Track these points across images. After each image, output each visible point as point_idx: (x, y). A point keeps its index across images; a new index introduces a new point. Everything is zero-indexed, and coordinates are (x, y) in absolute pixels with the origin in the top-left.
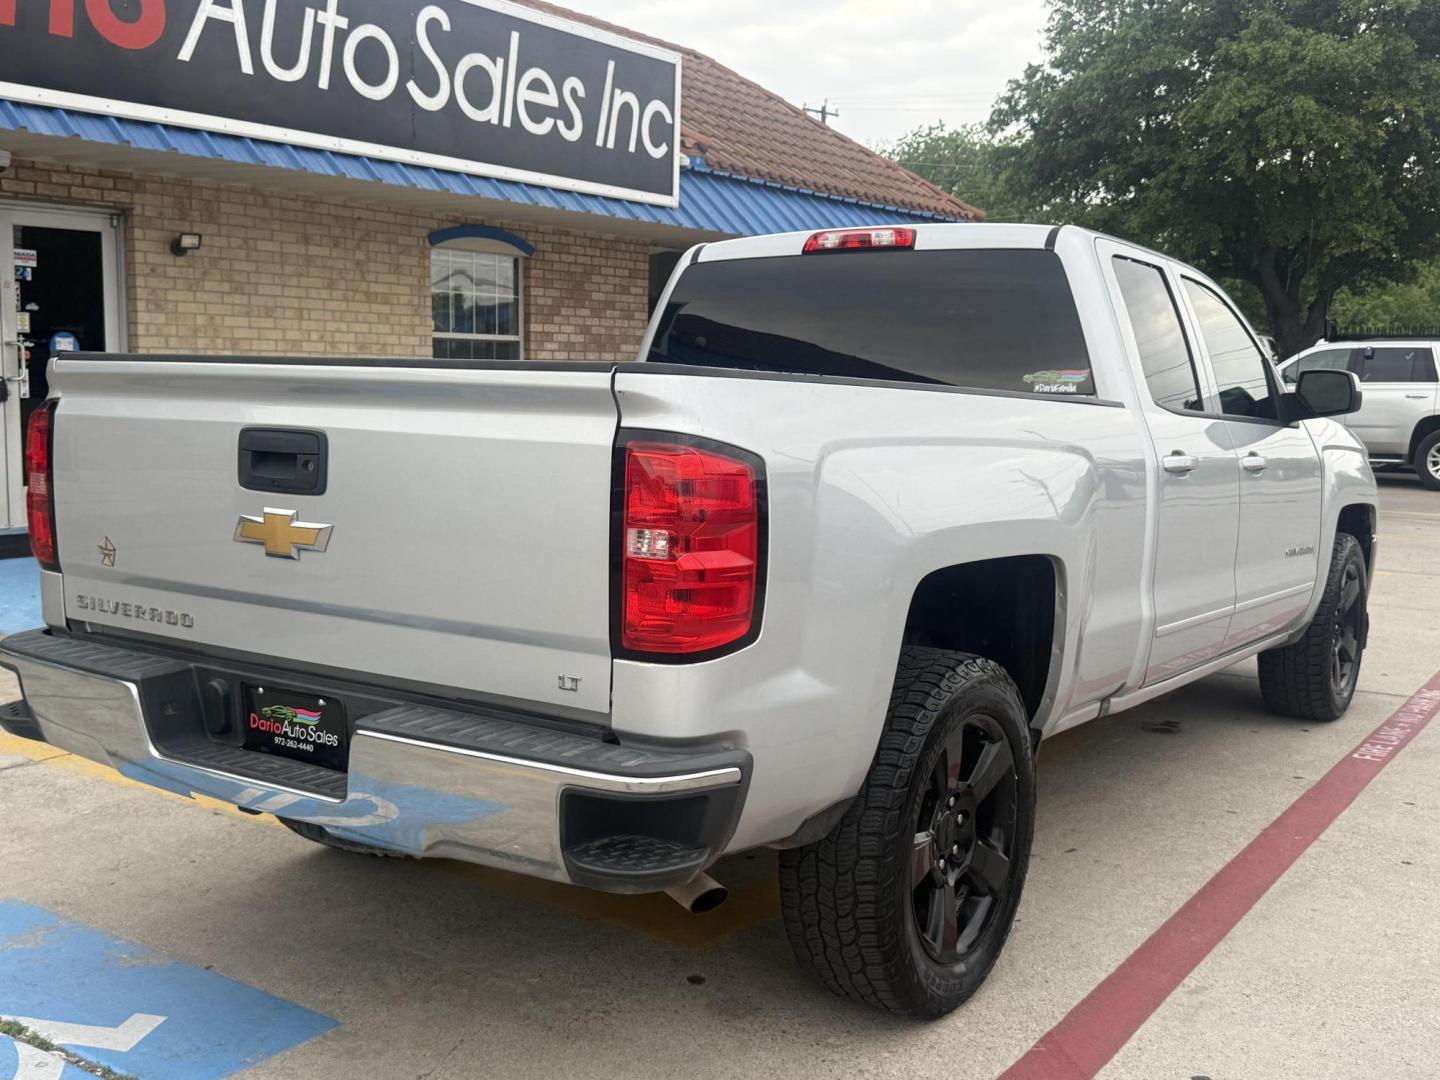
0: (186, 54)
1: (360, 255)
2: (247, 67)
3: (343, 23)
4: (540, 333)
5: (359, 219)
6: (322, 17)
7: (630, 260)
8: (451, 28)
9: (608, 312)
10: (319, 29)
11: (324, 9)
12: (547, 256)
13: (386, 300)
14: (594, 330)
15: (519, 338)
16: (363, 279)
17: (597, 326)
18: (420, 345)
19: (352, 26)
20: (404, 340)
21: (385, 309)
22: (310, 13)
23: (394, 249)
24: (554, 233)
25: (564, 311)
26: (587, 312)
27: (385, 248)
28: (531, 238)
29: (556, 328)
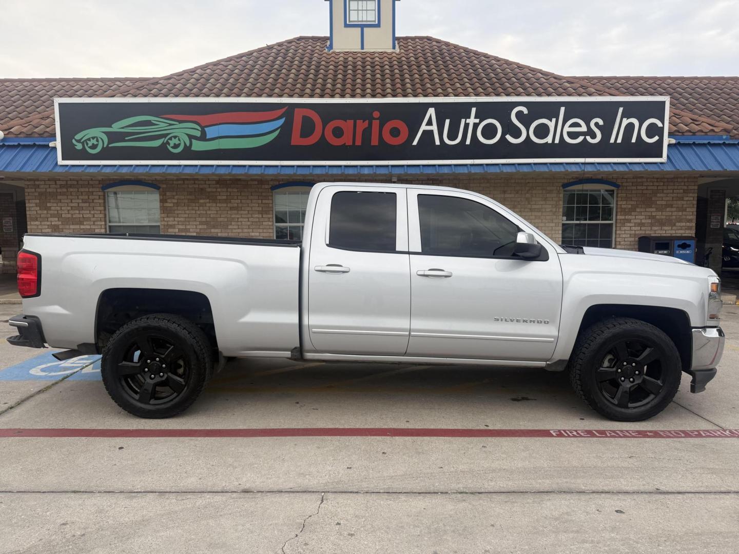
0: (415, 143)
1: (528, 195)
2: (438, 142)
3: (477, 121)
4: (623, 219)
5: (528, 183)
6: (468, 121)
7: (684, 185)
8: (528, 112)
9: (668, 209)
10: (467, 125)
11: (469, 118)
12: (628, 188)
13: (539, 210)
14: (658, 217)
15: (613, 222)
16: (529, 204)
17: (659, 215)
18: (556, 226)
19: (481, 122)
20: (547, 224)
21: (539, 214)
22: (463, 121)
23: (544, 192)
24: (633, 178)
25: (638, 210)
26: (654, 210)
27: (541, 192)
28: (619, 182)
29: (634, 217)
